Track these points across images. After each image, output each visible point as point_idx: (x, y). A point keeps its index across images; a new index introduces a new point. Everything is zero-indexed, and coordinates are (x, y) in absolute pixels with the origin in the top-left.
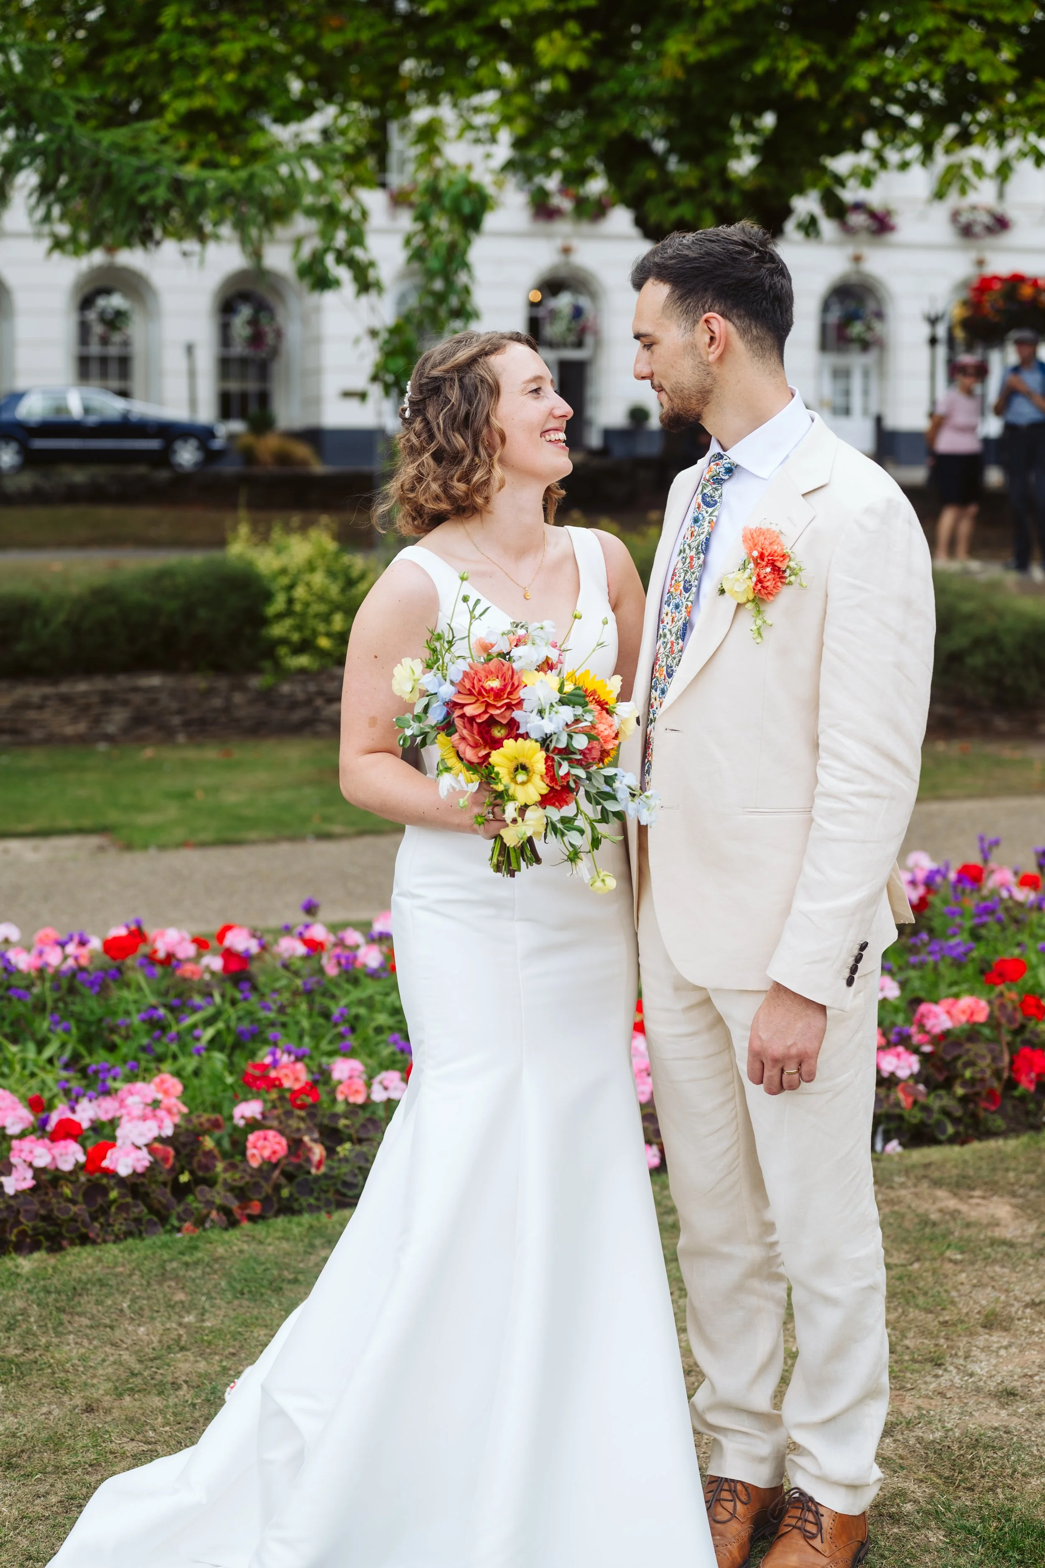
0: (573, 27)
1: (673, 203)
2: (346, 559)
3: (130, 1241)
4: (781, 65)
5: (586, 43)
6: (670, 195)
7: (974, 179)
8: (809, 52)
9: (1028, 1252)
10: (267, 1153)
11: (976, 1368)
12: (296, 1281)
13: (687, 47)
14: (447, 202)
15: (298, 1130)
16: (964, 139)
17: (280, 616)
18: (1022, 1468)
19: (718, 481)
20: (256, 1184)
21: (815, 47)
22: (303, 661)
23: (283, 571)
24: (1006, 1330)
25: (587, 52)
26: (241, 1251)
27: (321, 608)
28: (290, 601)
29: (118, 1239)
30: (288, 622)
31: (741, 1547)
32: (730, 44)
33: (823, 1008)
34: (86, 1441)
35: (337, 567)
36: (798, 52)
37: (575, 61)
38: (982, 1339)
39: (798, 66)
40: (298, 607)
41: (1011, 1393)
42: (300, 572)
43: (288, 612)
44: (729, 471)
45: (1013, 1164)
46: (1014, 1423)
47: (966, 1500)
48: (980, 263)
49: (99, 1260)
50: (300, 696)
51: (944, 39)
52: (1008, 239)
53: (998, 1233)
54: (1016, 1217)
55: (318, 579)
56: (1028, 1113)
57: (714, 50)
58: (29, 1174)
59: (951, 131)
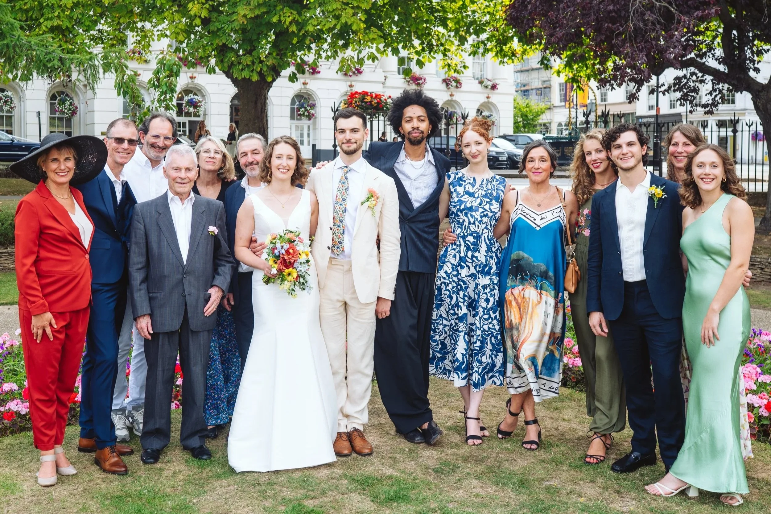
1: (242, 70)
4: (283, 19)
5: (207, 6)
6: (241, 67)
8: (292, 14)
13: (247, 12)
21: (295, 13)
25: (208, 10)
32: (263, 9)
36: (288, 14)
37: (204, 14)
39: (289, 20)
44: (350, 170)
48: (351, 87)
51: (340, 13)
52: (361, 77)
57: (257, 12)
59: (341, 43)
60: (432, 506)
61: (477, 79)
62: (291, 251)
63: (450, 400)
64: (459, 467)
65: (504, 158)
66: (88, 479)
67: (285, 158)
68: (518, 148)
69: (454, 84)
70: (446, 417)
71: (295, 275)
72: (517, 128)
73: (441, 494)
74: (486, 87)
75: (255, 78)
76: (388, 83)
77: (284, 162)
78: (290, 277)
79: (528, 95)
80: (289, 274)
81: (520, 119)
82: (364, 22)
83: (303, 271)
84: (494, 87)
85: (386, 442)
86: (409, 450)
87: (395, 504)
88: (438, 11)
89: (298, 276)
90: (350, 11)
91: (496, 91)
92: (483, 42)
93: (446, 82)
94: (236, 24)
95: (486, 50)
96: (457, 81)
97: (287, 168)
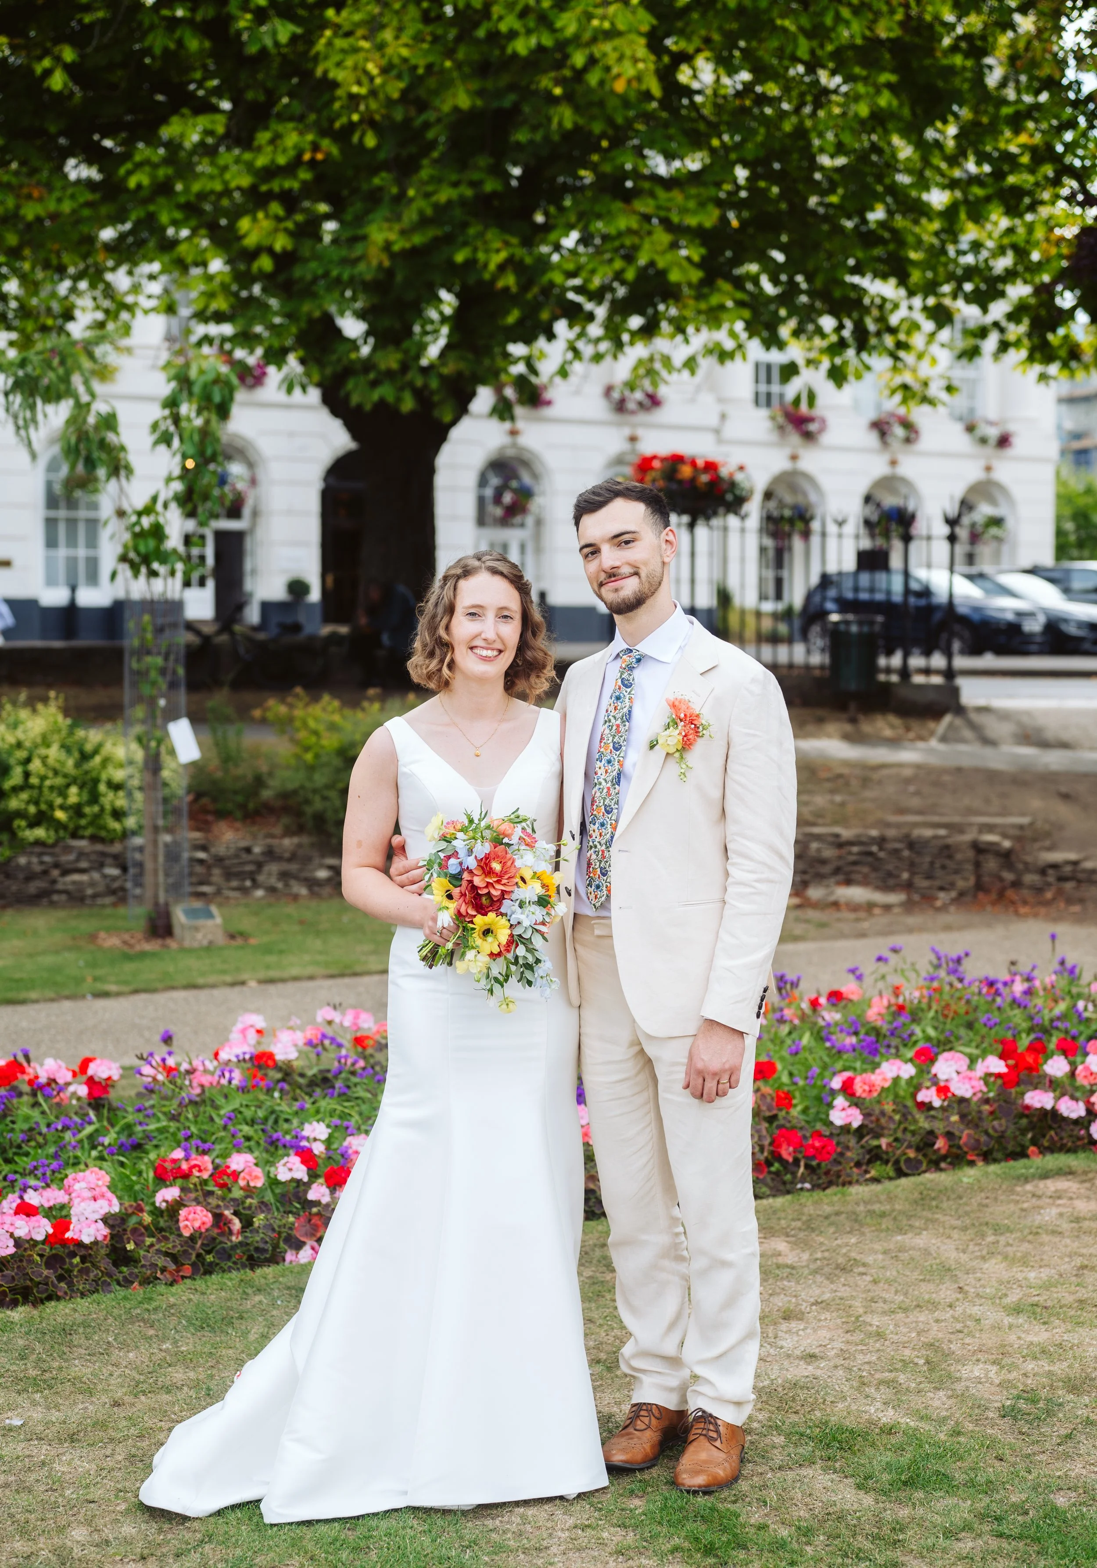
0: (276, 208)
1: (374, 384)
2: (81, 733)
3: (95, 1296)
4: (481, 256)
5: (290, 225)
6: (372, 376)
7: (664, 373)
8: (507, 244)
9: (806, 1272)
10: (197, 1224)
11: (784, 1343)
12: (241, 1318)
13: (392, 236)
14: (197, 389)
15: (218, 1206)
16: (649, 331)
17: (16, 790)
18: (829, 1399)
19: (631, 668)
20: (185, 1252)
21: (514, 241)
22: (40, 833)
23: (19, 745)
24: (801, 1319)
25: (290, 233)
26: (190, 1300)
27: (59, 781)
28: (27, 775)
29: (83, 1295)
30: (24, 796)
31: (653, 1447)
32: (432, 233)
33: (742, 1033)
34: (125, 1423)
35: (69, 741)
36: (497, 244)
37: (281, 243)
38: (784, 1326)
39: (497, 259)
40: (34, 781)
41: (813, 1356)
42: (36, 746)
43: (25, 786)
44: (639, 661)
45: (783, 1215)
46: (819, 1373)
47: (795, 1418)
48: (633, 439)
49: (75, 1310)
50: (38, 868)
51: (636, 240)
52: (660, 416)
53: (780, 1260)
54: (792, 1250)
55: (54, 753)
56: (784, 1183)
57: (417, 239)
58: (11, 1243)
59: (636, 322)
60: (1014, 1499)
61: (960, 419)
62: (496, 866)
63: (1002, 1240)
64: (1060, 1405)
65: (1033, 626)
66: (133, 1431)
67: (490, 616)
68: (1071, 599)
69: (899, 432)
70: (1001, 1282)
71: (503, 936)
72: (1062, 550)
73: (1030, 1472)
74: (983, 441)
75: (408, 404)
76: (731, 430)
77: (489, 627)
78: (490, 939)
79: (1087, 463)
80: (487, 932)
81: (1069, 526)
82: (698, 266)
83: (526, 923)
84: (1004, 441)
85: (862, 1342)
86: (928, 1362)
87: (920, 1494)
88: (881, 241)
89: (512, 942)
90: (663, 238)
91: (1009, 452)
92: (996, 324)
93: (880, 427)
94: (362, 267)
95: (1004, 346)
96: (907, 425)
97: (499, 646)
